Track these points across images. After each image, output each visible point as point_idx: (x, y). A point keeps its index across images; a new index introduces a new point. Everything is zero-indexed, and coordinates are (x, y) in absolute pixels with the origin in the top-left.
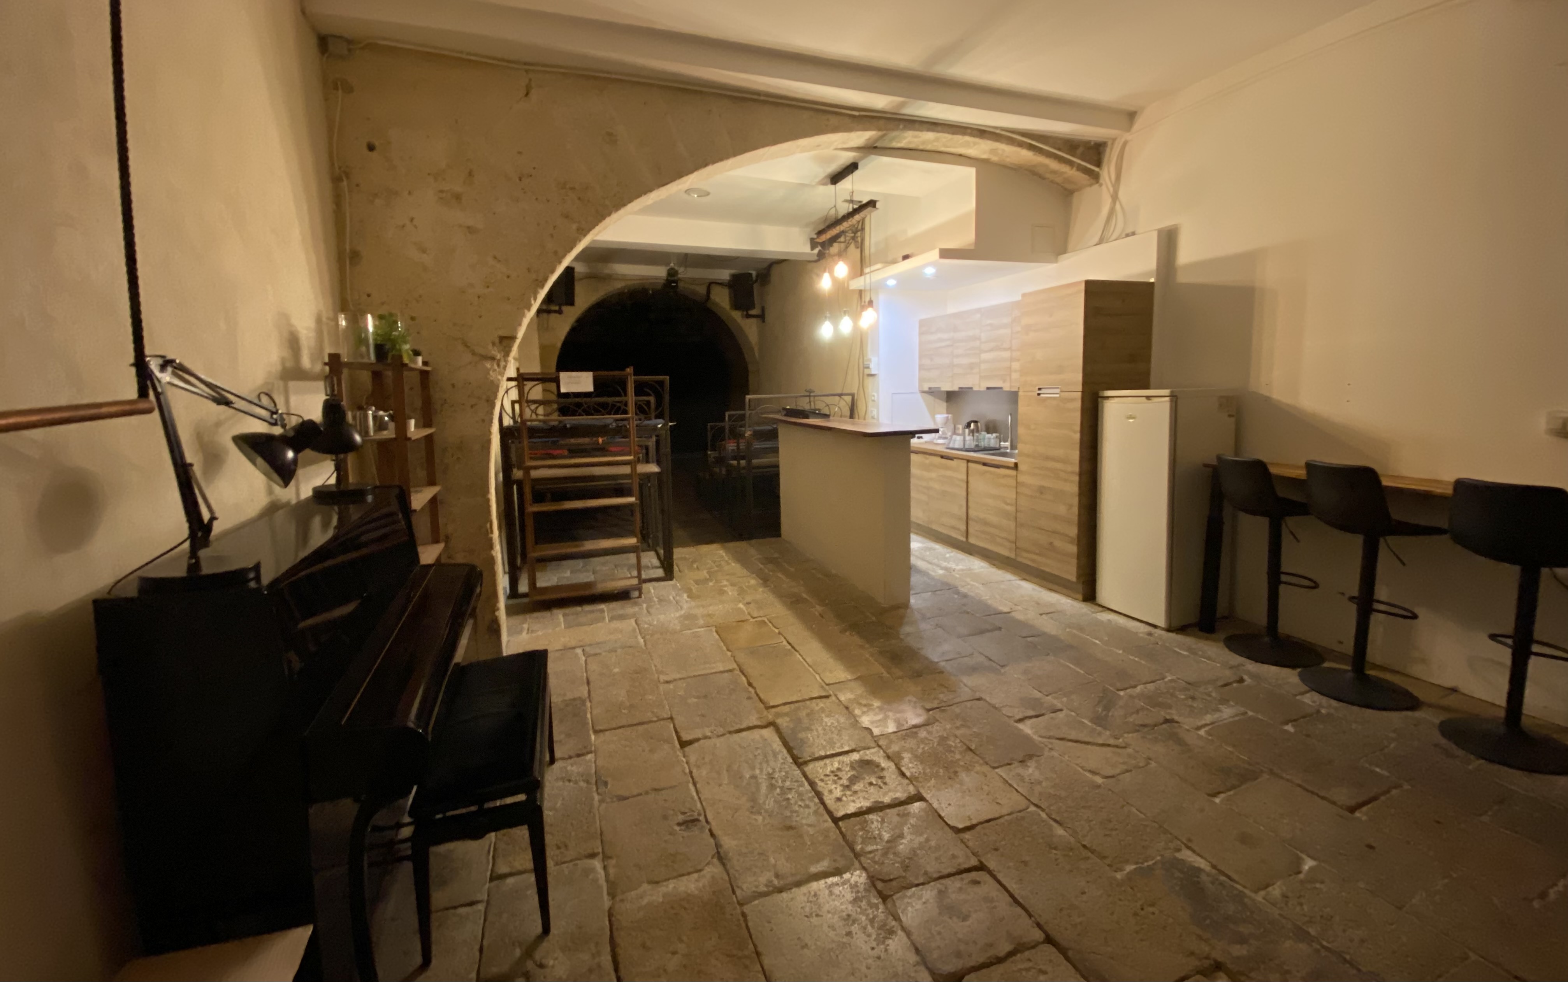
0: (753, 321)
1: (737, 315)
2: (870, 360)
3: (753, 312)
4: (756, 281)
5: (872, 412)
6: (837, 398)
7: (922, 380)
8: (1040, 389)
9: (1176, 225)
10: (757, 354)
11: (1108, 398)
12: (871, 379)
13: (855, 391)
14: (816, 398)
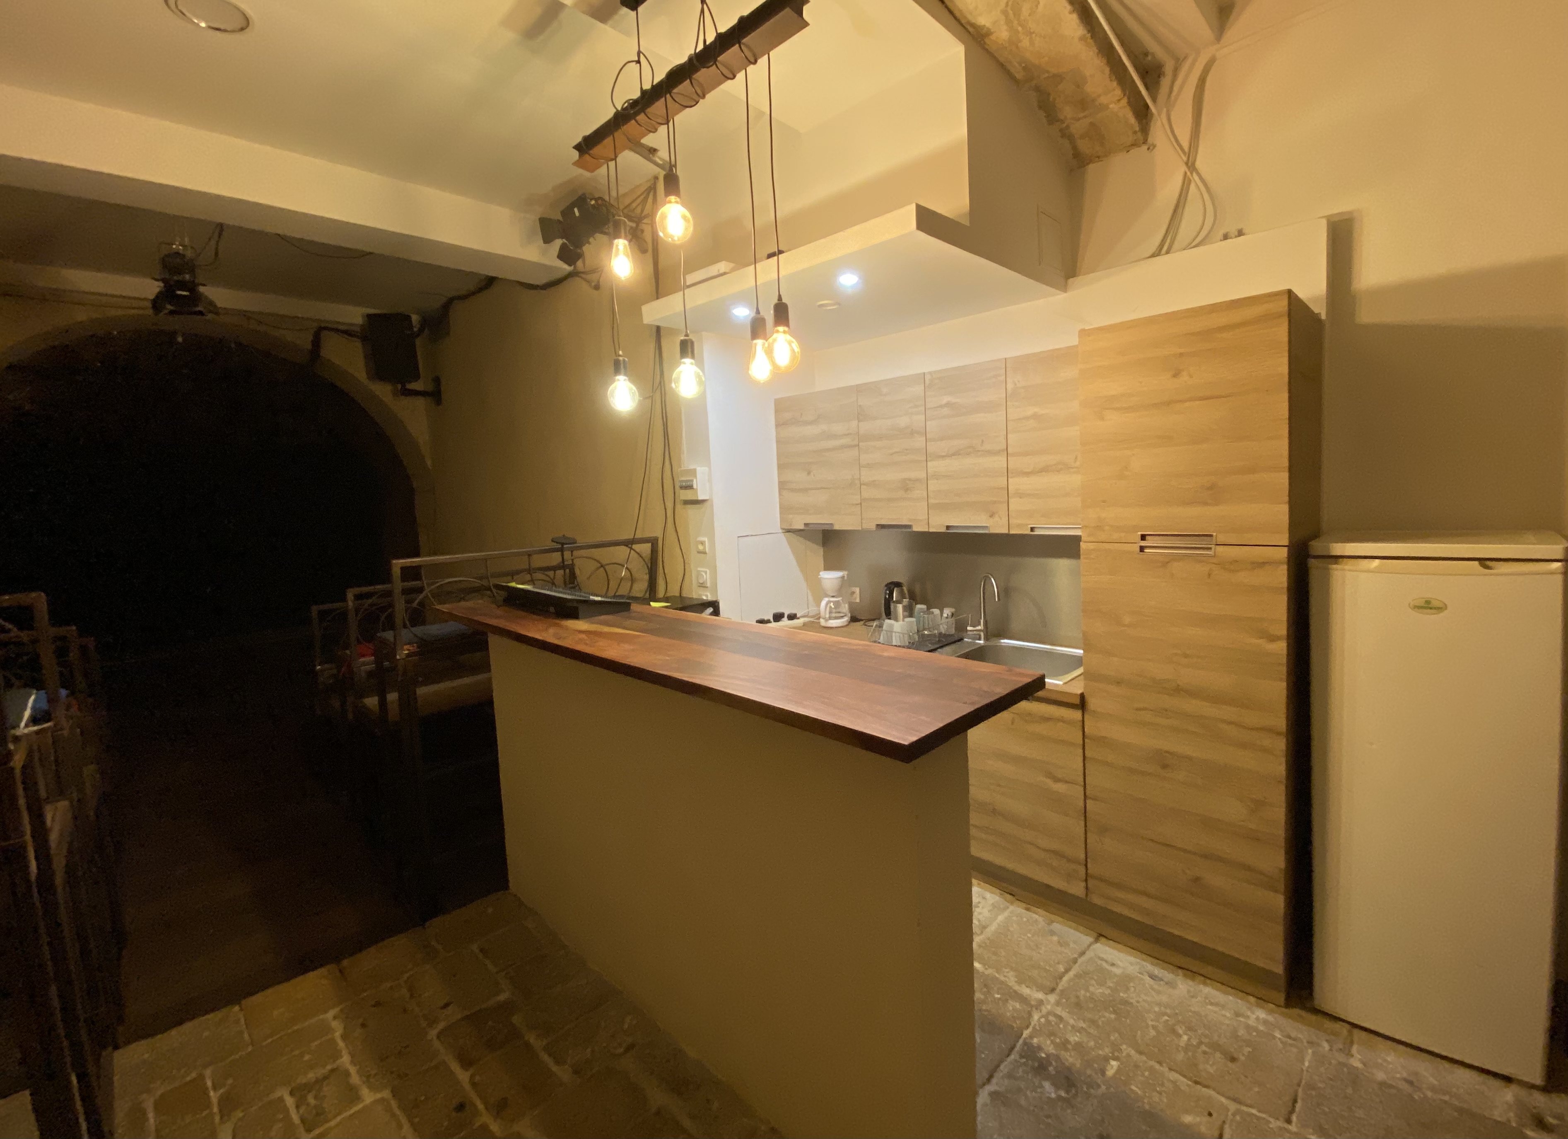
0: (420, 403)
1: (383, 391)
2: (693, 472)
3: (413, 386)
4: (421, 331)
5: (699, 574)
6: (623, 550)
7: (785, 509)
8: (1143, 537)
9: (1351, 213)
10: (429, 463)
11: (1337, 558)
12: (691, 510)
13: (658, 534)
14: (575, 553)
